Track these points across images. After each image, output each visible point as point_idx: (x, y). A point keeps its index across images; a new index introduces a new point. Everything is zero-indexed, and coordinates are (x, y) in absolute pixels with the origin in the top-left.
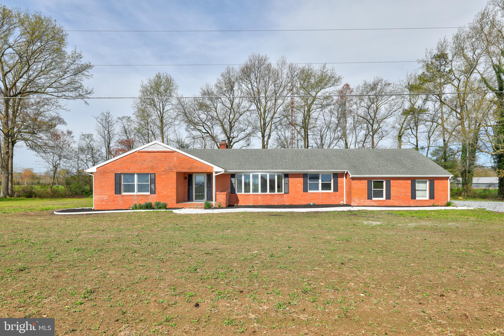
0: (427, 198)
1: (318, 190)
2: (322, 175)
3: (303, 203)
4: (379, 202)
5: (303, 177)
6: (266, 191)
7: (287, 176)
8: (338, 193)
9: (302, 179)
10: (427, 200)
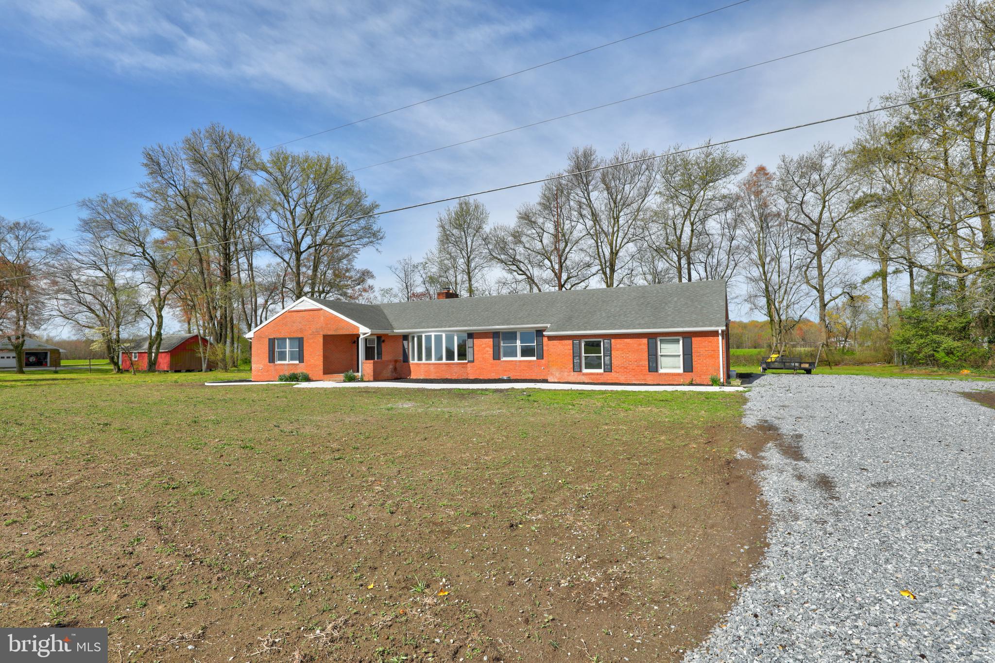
0: (681, 371)
1: (516, 356)
2: (521, 334)
3: (493, 376)
4: (593, 377)
5: (493, 338)
6: (441, 359)
7: (471, 335)
8: (543, 361)
9: (491, 340)
10: (679, 374)
